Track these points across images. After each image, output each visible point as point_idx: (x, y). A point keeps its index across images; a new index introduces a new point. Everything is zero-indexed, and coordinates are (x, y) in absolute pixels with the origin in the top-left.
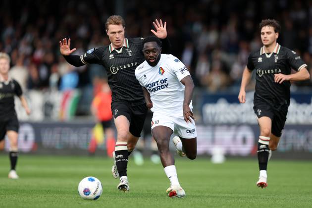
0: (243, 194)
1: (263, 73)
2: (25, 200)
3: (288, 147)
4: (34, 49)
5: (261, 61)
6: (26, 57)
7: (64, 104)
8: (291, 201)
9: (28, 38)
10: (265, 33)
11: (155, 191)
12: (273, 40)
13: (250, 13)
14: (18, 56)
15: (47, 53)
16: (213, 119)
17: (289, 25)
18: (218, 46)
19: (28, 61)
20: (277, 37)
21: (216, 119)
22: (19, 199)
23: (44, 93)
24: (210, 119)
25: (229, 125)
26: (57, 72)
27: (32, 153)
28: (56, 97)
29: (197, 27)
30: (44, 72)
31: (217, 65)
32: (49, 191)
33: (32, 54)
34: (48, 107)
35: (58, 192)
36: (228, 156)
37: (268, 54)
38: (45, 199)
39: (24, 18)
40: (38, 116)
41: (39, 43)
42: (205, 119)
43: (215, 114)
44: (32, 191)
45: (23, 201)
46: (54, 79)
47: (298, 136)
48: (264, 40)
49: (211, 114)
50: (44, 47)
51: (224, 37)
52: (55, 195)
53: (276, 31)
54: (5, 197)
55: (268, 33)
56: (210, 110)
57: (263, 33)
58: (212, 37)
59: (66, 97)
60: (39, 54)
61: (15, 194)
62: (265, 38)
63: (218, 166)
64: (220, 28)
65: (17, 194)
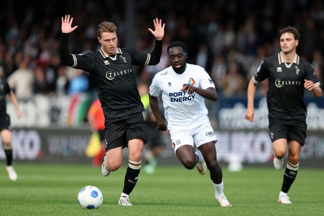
0: (262, 204)
1: (283, 83)
2: (31, 211)
3: (310, 154)
4: (40, 51)
5: (281, 71)
6: (32, 59)
7: (71, 108)
8: (313, 212)
9: (34, 39)
10: (285, 40)
11: (169, 201)
12: (293, 47)
13: (268, 12)
14: (23, 58)
15: (53, 55)
16: (230, 125)
17: (310, 25)
18: (235, 47)
19: (34, 64)
20: (297, 44)
21: (233, 124)
22: (25, 209)
23: (50, 98)
24: (227, 124)
25: (246, 131)
26: (64, 75)
27: (38, 161)
28: (63, 102)
29: (213, 27)
30: (50, 75)
31: (233, 68)
32: (56, 201)
33: (38, 56)
34: (55, 112)
35: (66, 202)
36: (246, 164)
37: (288, 64)
38: (52, 210)
39: (29, 18)
40: (44, 122)
41: (45, 45)
42: (221, 124)
43: (232, 119)
44: (38, 201)
45: (29, 211)
46: (61, 82)
47: (320, 143)
48: (284, 47)
49: (228, 119)
50: (50, 49)
51: (241, 38)
52: (63, 205)
53: (296, 39)
54: (10, 207)
55: (287, 39)
56: (226, 115)
57: (283, 40)
58: (229, 38)
59: (74, 101)
60: (45, 56)
61: (20, 204)
62: (285, 44)
63: (235, 174)
64: (237, 29)
65: (23, 204)
